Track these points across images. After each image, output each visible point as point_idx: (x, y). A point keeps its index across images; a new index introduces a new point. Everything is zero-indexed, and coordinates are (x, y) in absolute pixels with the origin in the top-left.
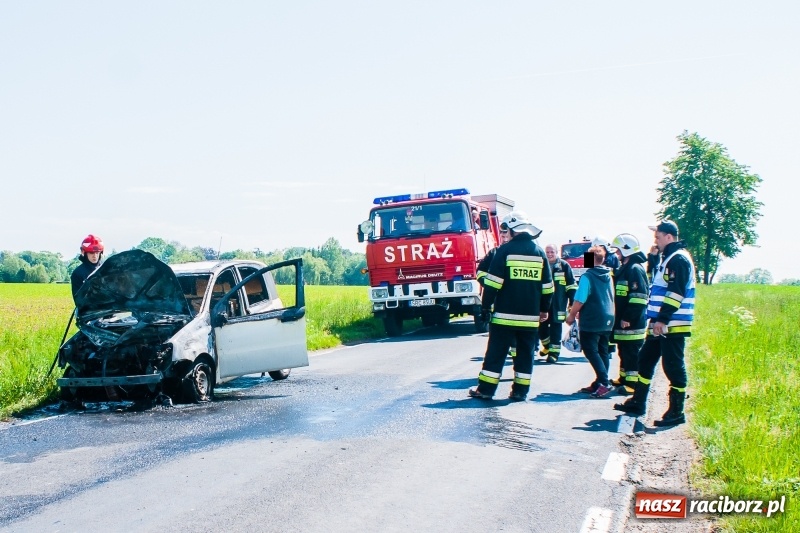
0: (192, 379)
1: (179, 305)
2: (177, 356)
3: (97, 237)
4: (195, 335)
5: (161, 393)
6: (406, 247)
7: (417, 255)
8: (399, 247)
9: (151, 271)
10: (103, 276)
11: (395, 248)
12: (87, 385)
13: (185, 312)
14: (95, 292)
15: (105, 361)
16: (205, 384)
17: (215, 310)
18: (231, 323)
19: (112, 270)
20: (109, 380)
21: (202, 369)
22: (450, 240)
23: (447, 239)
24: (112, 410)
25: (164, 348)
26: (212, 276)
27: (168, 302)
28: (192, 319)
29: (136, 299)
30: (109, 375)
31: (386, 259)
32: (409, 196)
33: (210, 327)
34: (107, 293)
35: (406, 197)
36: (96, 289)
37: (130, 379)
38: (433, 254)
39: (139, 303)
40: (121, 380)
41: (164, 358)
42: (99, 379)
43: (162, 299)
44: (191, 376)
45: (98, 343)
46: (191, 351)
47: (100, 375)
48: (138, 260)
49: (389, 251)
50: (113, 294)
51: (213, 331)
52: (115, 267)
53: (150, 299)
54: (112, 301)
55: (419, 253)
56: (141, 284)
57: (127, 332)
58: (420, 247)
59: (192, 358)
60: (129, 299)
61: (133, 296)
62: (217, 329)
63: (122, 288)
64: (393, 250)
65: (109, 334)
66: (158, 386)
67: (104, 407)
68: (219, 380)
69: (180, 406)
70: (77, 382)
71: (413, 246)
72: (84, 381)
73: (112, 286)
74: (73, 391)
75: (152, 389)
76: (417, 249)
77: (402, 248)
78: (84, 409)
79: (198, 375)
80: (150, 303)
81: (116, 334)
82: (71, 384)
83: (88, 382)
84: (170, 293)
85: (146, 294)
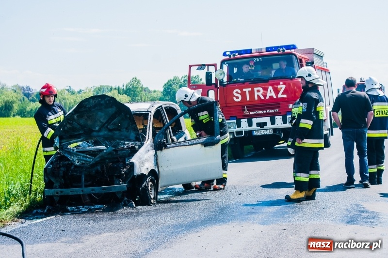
0: (146, 187)
1: (133, 135)
2: (137, 171)
3: (51, 84)
4: (146, 156)
5: (126, 198)
6: (250, 89)
7: (258, 96)
8: (244, 90)
9: (112, 110)
10: (75, 114)
11: (241, 90)
12: (71, 193)
13: (137, 139)
14: (68, 126)
15: (83, 176)
16: (153, 192)
17: (156, 138)
18: (170, 148)
19: (83, 109)
20: (88, 190)
21: (151, 181)
22: (284, 84)
23: (281, 83)
24: (90, 211)
25: (125, 165)
26: (150, 114)
27: (124, 132)
28: (142, 145)
29: (99, 131)
30: (86, 186)
31: (235, 98)
32: (251, 50)
33: (154, 151)
34: (78, 127)
35: (250, 51)
36: (70, 124)
37: (104, 189)
38: (271, 95)
39: (101, 134)
40: (97, 189)
41: (126, 173)
42: (80, 189)
43: (120, 130)
44: (145, 185)
45: (76, 163)
46: (145, 167)
47: (80, 187)
48: (103, 102)
49: (237, 92)
50: (83, 127)
51: (156, 153)
52: (85, 107)
53: (110, 130)
54: (81, 132)
55: (260, 94)
56: (103, 120)
57: (101, 154)
58: (261, 89)
59: (146, 173)
60: (94, 131)
61: (97, 128)
62: (159, 152)
63: (89, 123)
64: (239, 92)
65: (83, 157)
66: (125, 193)
67: (84, 210)
68: (160, 189)
69: (140, 207)
70: (61, 192)
71: (256, 89)
72: (68, 191)
73: (82, 122)
74: (56, 199)
75: (119, 196)
76: (258, 91)
77: (247, 90)
78: (68, 211)
79: (149, 185)
80: (110, 134)
81: (89, 156)
82: (57, 193)
83: (71, 191)
84: (126, 126)
85: (107, 127)
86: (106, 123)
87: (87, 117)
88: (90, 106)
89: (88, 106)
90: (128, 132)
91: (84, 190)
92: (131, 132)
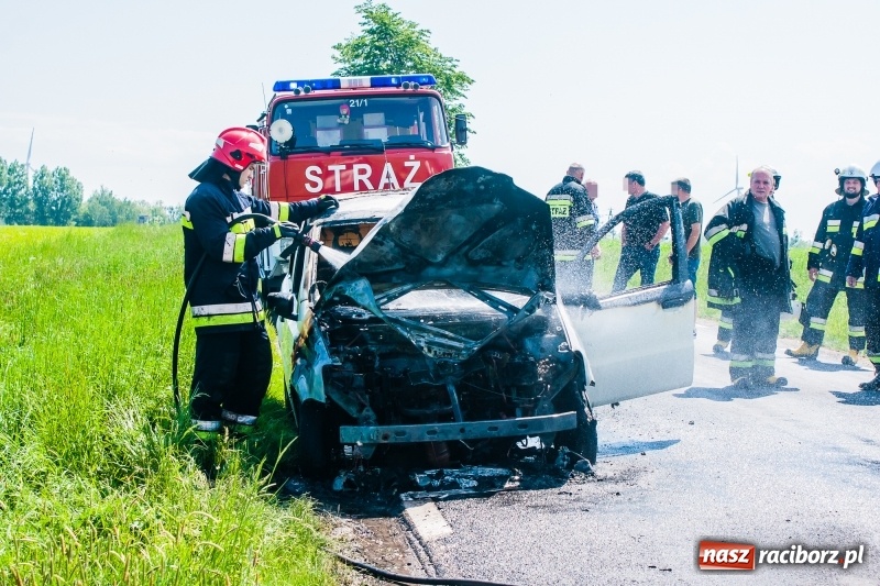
5: (563, 449)
6: (343, 167)
7: (361, 182)
9: (489, 210)
11: (324, 168)
15: (453, 388)
20: (480, 429)
22: (416, 159)
23: (412, 157)
27: (511, 270)
29: (443, 264)
31: (308, 186)
34: (395, 251)
38: (389, 182)
40: (504, 426)
42: (456, 425)
43: (499, 264)
45: (427, 353)
47: (452, 418)
49: (314, 173)
50: (405, 252)
55: (365, 178)
56: (462, 235)
58: (367, 167)
60: (432, 265)
64: (319, 171)
71: (356, 167)
72: (421, 432)
76: (362, 172)
77: (337, 168)
80: (470, 272)
81: (451, 334)
82: (385, 437)
83: (429, 433)
84: (519, 253)
85: (466, 255)
86: (466, 243)
87: (422, 225)
88: (436, 196)
89: (429, 197)
90: (520, 269)
91: (467, 429)
92: (529, 269)
